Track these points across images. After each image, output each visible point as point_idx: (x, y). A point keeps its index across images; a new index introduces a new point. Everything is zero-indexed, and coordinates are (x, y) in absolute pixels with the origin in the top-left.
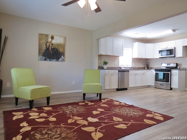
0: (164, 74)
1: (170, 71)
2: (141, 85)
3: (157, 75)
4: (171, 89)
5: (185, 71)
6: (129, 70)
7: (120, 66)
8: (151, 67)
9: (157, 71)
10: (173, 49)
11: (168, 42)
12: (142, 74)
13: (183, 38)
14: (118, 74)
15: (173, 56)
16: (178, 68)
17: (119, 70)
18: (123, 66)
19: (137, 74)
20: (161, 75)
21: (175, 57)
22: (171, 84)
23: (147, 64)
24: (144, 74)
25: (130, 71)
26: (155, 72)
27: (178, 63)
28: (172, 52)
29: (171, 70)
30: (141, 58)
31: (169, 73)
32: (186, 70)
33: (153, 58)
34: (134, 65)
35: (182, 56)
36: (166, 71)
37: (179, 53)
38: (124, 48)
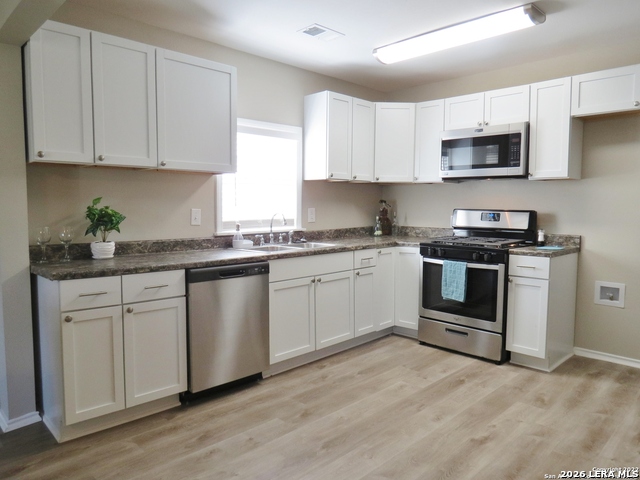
0: (469, 271)
1: (502, 257)
2: (344, 335)
3: (431, 276)
4: (506, 357)
5: (574, 256)
6: (269, 258)
7: (222, 232)
8: (401, 223)
9: (434, 255)
10: (518, 135)
11: (489, 94)
12: (351, 274)
13: (571, 73)
14: (187, 295)
15: (519, 171)
16: (541, 238)
17: (187, 271)
18: (244, 231)
19: (323, 279)
20: (454, 280)
21: (526, 176)
22: (504, 334)
23: (384, 212)
24: (362, 272)
25: (273, 265)
26: (421, 259)
27: (540, 209)
28: (513, 149)
29: (508, 253)
30: (350, 178)
31: (499, 267)
32: (579, 250)
33: (411, 180)
34: (311, 217)
35: (564, 174)
36: (480, 260)
37: (551, 156)
38: (241, 123)
